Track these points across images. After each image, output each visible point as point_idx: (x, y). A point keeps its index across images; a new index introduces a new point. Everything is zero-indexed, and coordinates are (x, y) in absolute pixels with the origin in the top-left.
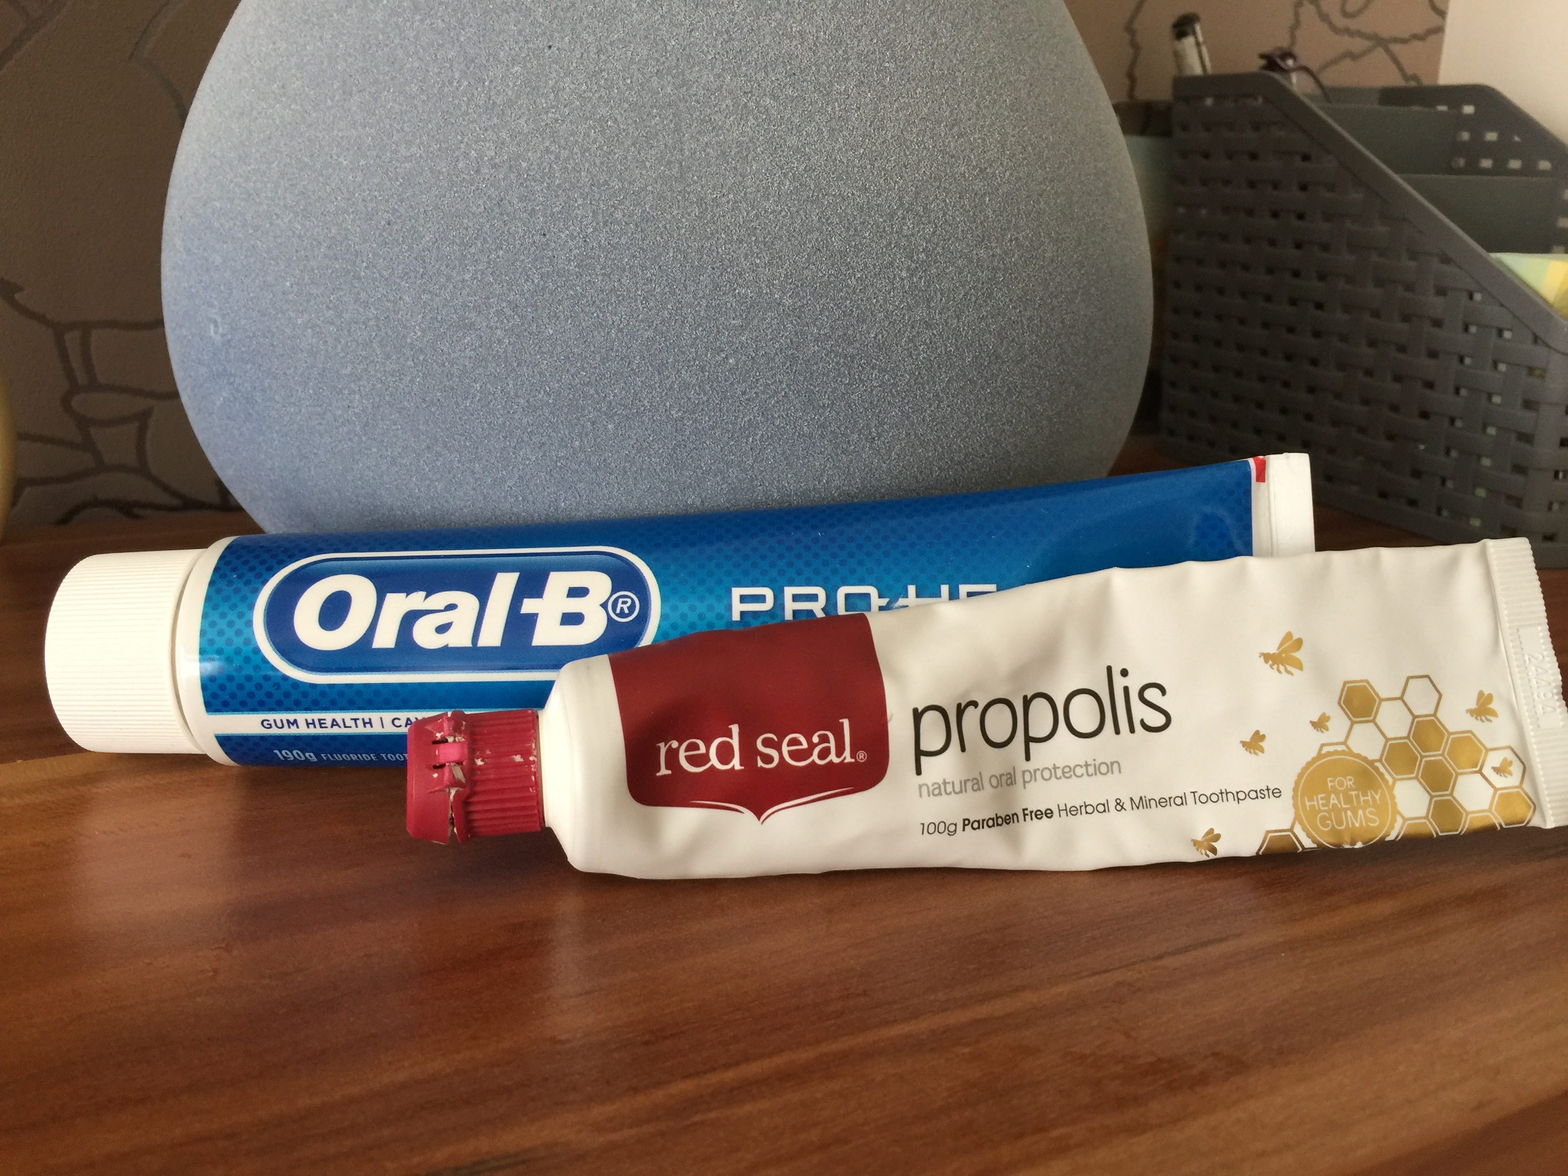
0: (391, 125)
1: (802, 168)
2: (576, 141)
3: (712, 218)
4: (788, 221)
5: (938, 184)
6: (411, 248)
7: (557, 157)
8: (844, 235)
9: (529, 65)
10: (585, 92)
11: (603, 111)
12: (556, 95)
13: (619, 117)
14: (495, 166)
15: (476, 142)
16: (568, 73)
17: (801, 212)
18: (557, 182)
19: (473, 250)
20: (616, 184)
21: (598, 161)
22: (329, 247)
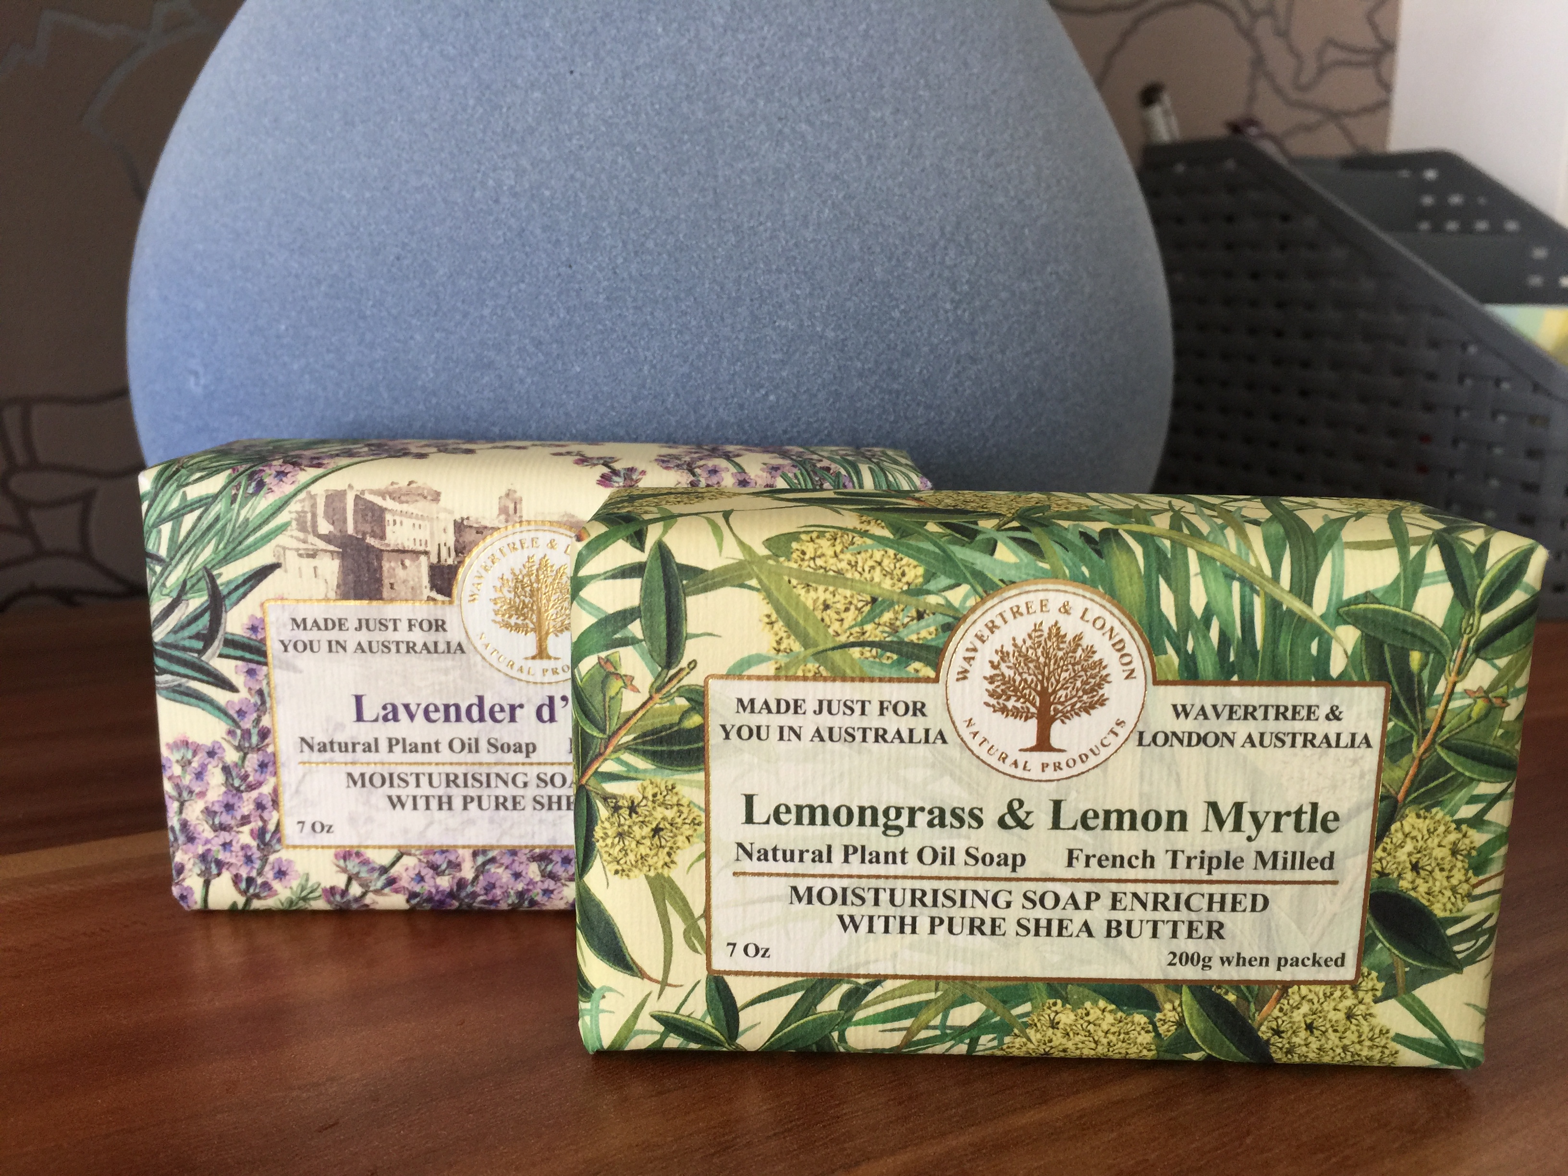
0: (399, 156)
1: (840, 196)
2: (604, 169)
3: (750, 246)
4: (828, 249)
5: (977, 215)
6: (422, 284)
7: (583, 184)
8: (887, 264)
9: (549, 90)
10: (610, 117)
11: (630, 137)
12: (580, 122)
13: (648, 143)
14: (515, 195)
15: (494, 170)
16: (592, 99)
17: (842, 242)
18: (584, 210)
19: (492, 284)
20: (646, 211)
21: (627, 190)
22: (331, 286)
